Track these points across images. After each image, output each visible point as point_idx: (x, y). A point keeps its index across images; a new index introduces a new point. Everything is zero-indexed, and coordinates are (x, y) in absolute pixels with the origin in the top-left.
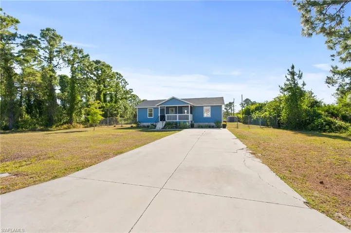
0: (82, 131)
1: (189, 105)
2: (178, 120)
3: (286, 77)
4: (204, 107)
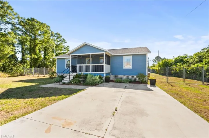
1: (104, 53)
2: (90, 72)
4: (124, 56)
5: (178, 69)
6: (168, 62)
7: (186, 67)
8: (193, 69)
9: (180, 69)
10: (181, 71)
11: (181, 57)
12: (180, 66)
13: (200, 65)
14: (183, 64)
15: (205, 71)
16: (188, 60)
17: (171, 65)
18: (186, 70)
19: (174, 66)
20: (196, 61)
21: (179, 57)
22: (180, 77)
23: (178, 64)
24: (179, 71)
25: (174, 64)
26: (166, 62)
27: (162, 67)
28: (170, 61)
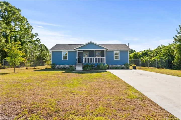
0: (7, 73)
1: (105, 50)
2: (94, 63)
3: (177, 31)
4: (114, 51)
5: (144, 60)
6: (137, 55)
7: (149, 59)
8: (153, 60)
9: (145, 60)
10: (146, 62)
11: (146, 51)
12: (146, 58)
13: (156, 57)
14: (147, 57)
15: (158, 62)
16: (150, 54)
17: (139, 57)
18: (149, 61)
19: (141, 58)
20: (155, 55)
21: (145, 50)
22: (146, 67)
23: (145, 57)
24: (145, 62)
25: (142, 56)
26: (136, 54)
27: (133, 59)
28: (139, 54)
